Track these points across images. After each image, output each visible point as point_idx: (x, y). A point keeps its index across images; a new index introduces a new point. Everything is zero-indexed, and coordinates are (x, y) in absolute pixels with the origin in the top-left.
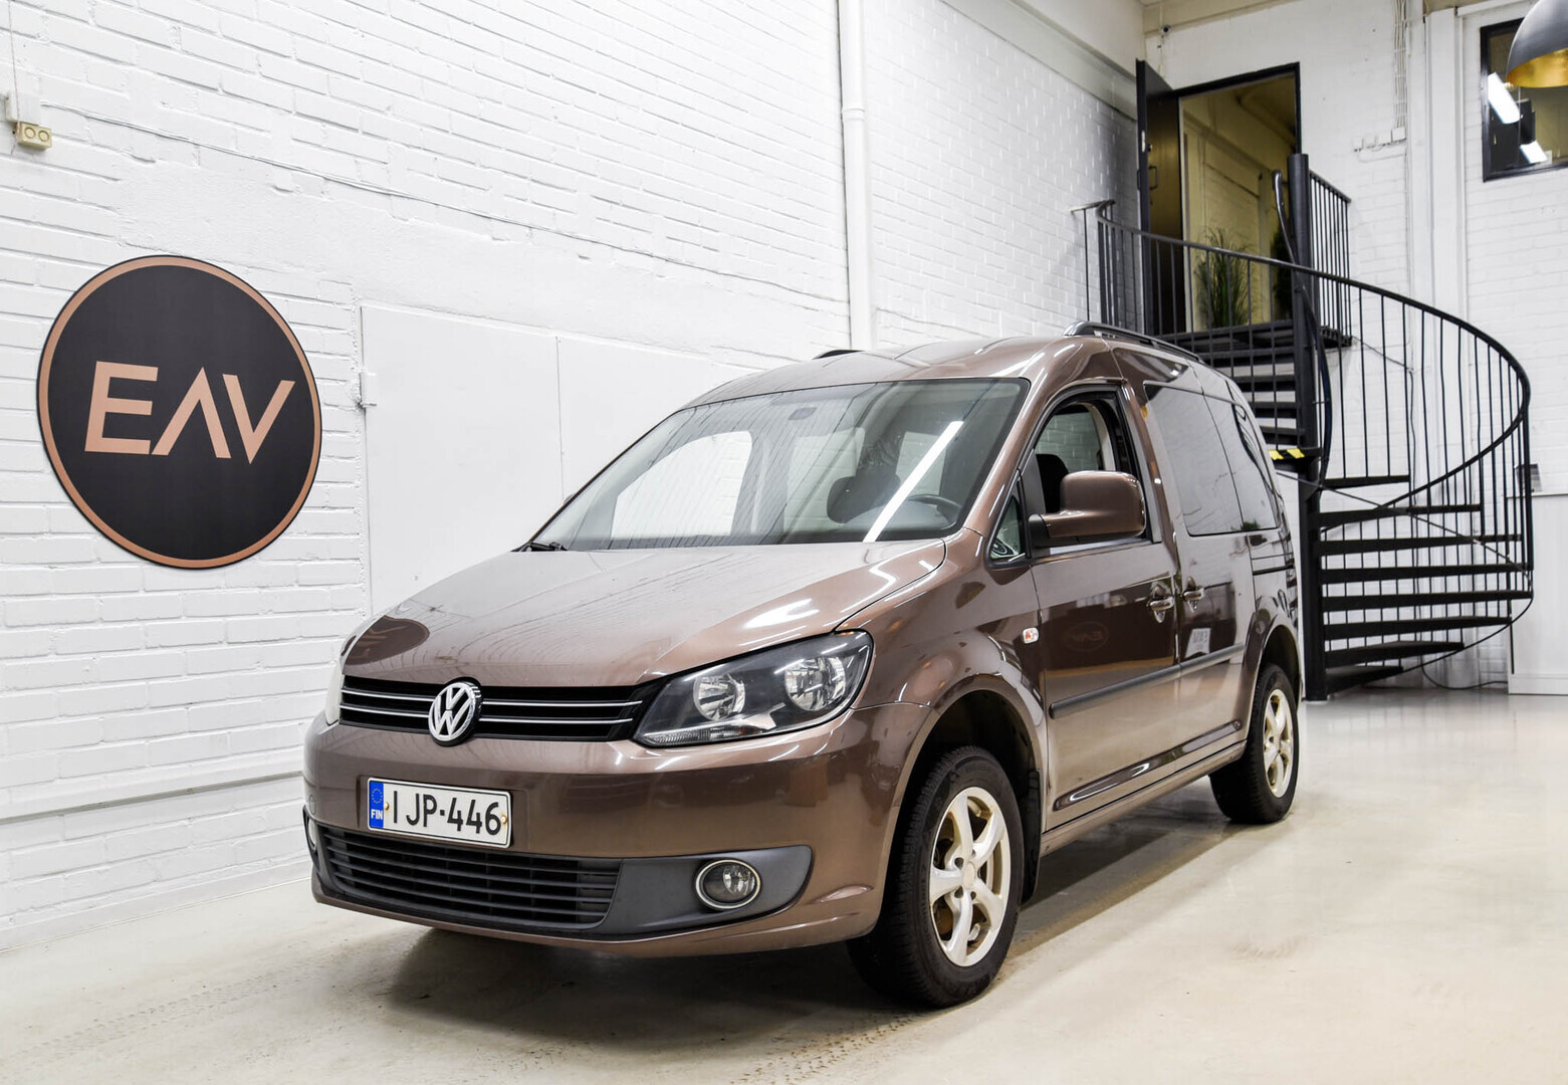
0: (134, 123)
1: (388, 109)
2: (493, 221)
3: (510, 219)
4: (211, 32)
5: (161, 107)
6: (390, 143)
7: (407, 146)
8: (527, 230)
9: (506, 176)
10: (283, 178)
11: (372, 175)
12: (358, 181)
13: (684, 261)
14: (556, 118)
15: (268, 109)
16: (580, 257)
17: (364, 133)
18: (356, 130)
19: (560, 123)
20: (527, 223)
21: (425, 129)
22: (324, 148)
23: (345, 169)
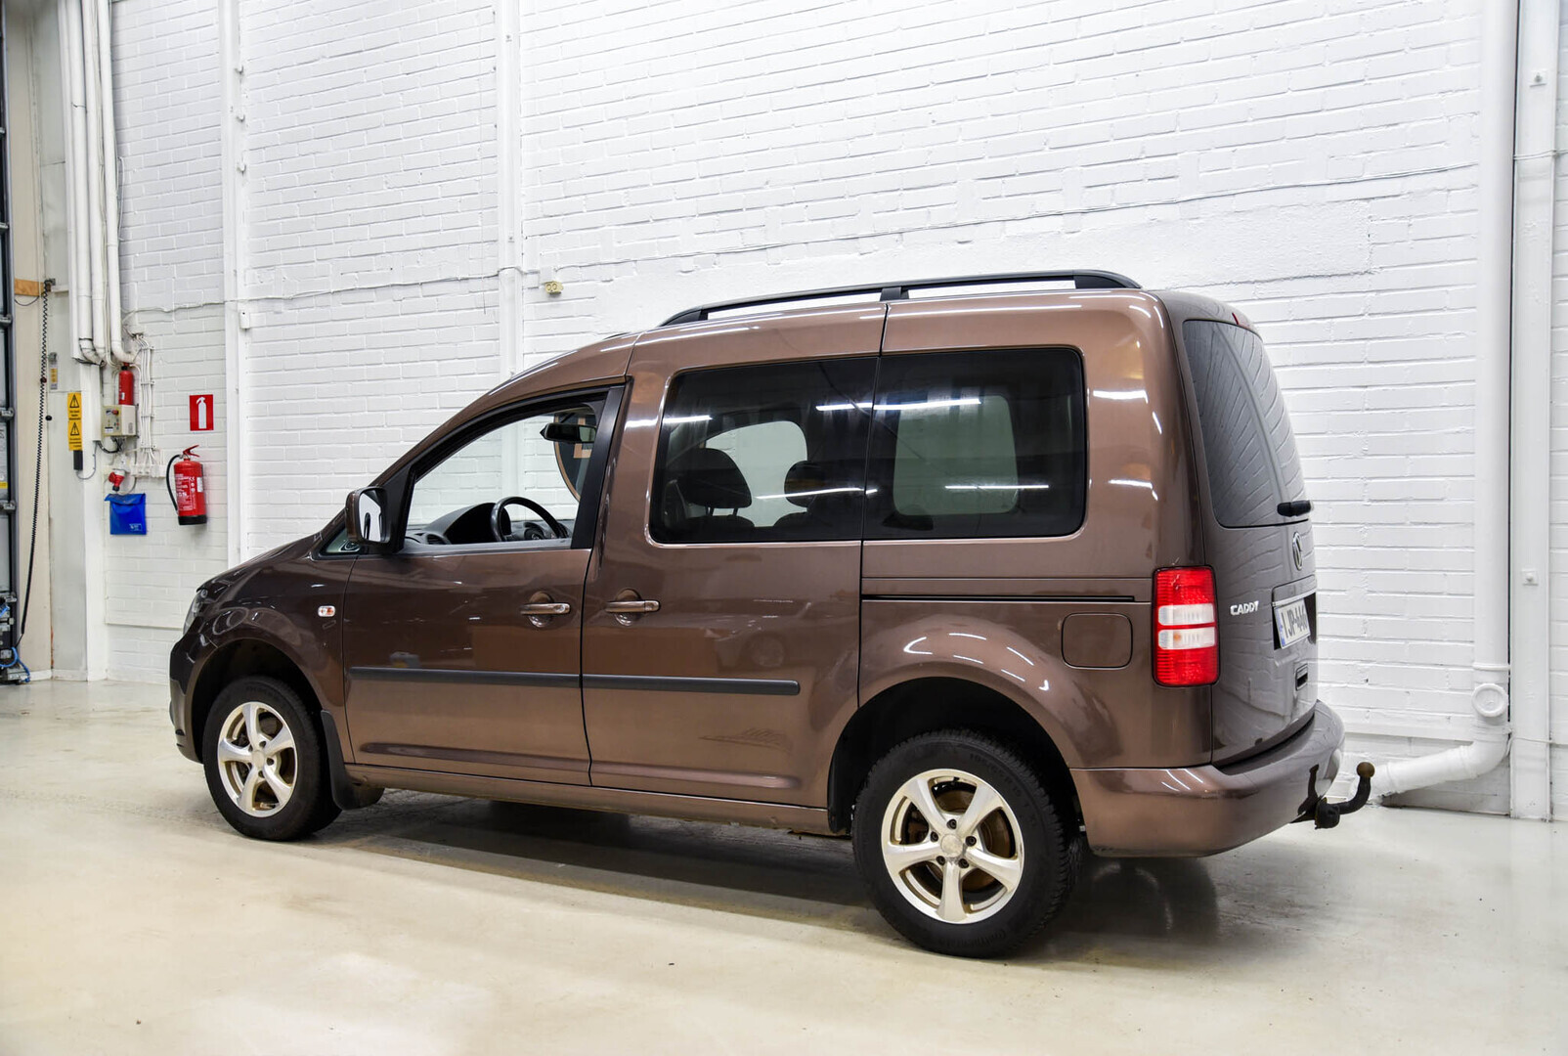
0: (602, 261)
1: (767, 183)
2: (860, 240)
3: (879, 231)
4: (646, 186)
5: (619, 245)
6: (766, 209)
7: (782, 205)
8: (897, 236)
9: (875, 196)
10: (687, 264)
11: (756, 238)
12: (742, 246)
13: (1114, 205)
14: (934, 121)
15: (680, 220)
16: (960, 243)
17: (747, 209)
18: (741, 210)
19: (938, 124)
20: (897, 229)
21: (796, 186)
22: (718, 232)
23: (734, 241)
